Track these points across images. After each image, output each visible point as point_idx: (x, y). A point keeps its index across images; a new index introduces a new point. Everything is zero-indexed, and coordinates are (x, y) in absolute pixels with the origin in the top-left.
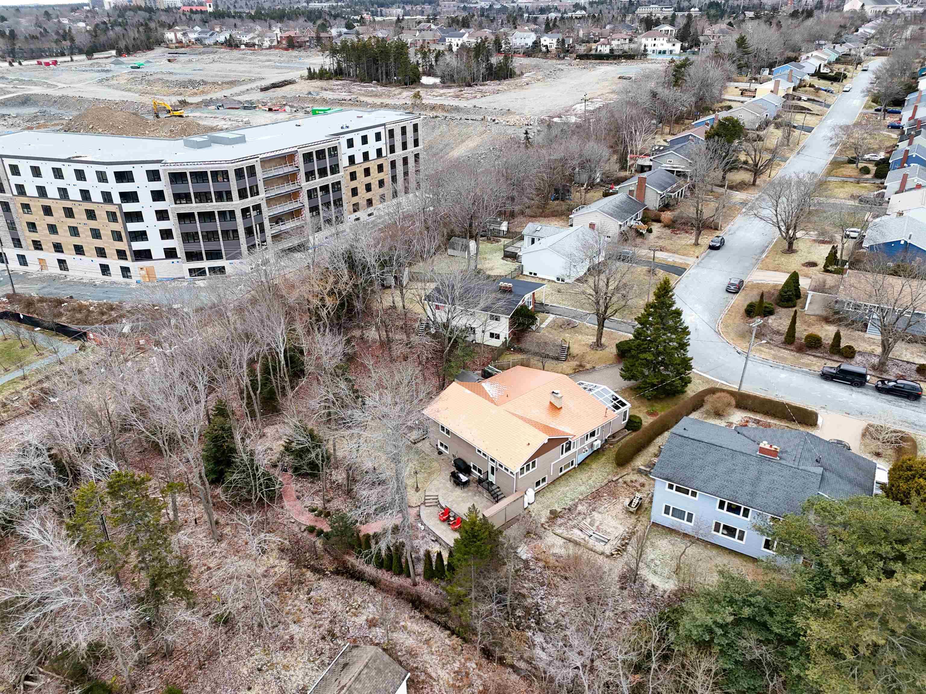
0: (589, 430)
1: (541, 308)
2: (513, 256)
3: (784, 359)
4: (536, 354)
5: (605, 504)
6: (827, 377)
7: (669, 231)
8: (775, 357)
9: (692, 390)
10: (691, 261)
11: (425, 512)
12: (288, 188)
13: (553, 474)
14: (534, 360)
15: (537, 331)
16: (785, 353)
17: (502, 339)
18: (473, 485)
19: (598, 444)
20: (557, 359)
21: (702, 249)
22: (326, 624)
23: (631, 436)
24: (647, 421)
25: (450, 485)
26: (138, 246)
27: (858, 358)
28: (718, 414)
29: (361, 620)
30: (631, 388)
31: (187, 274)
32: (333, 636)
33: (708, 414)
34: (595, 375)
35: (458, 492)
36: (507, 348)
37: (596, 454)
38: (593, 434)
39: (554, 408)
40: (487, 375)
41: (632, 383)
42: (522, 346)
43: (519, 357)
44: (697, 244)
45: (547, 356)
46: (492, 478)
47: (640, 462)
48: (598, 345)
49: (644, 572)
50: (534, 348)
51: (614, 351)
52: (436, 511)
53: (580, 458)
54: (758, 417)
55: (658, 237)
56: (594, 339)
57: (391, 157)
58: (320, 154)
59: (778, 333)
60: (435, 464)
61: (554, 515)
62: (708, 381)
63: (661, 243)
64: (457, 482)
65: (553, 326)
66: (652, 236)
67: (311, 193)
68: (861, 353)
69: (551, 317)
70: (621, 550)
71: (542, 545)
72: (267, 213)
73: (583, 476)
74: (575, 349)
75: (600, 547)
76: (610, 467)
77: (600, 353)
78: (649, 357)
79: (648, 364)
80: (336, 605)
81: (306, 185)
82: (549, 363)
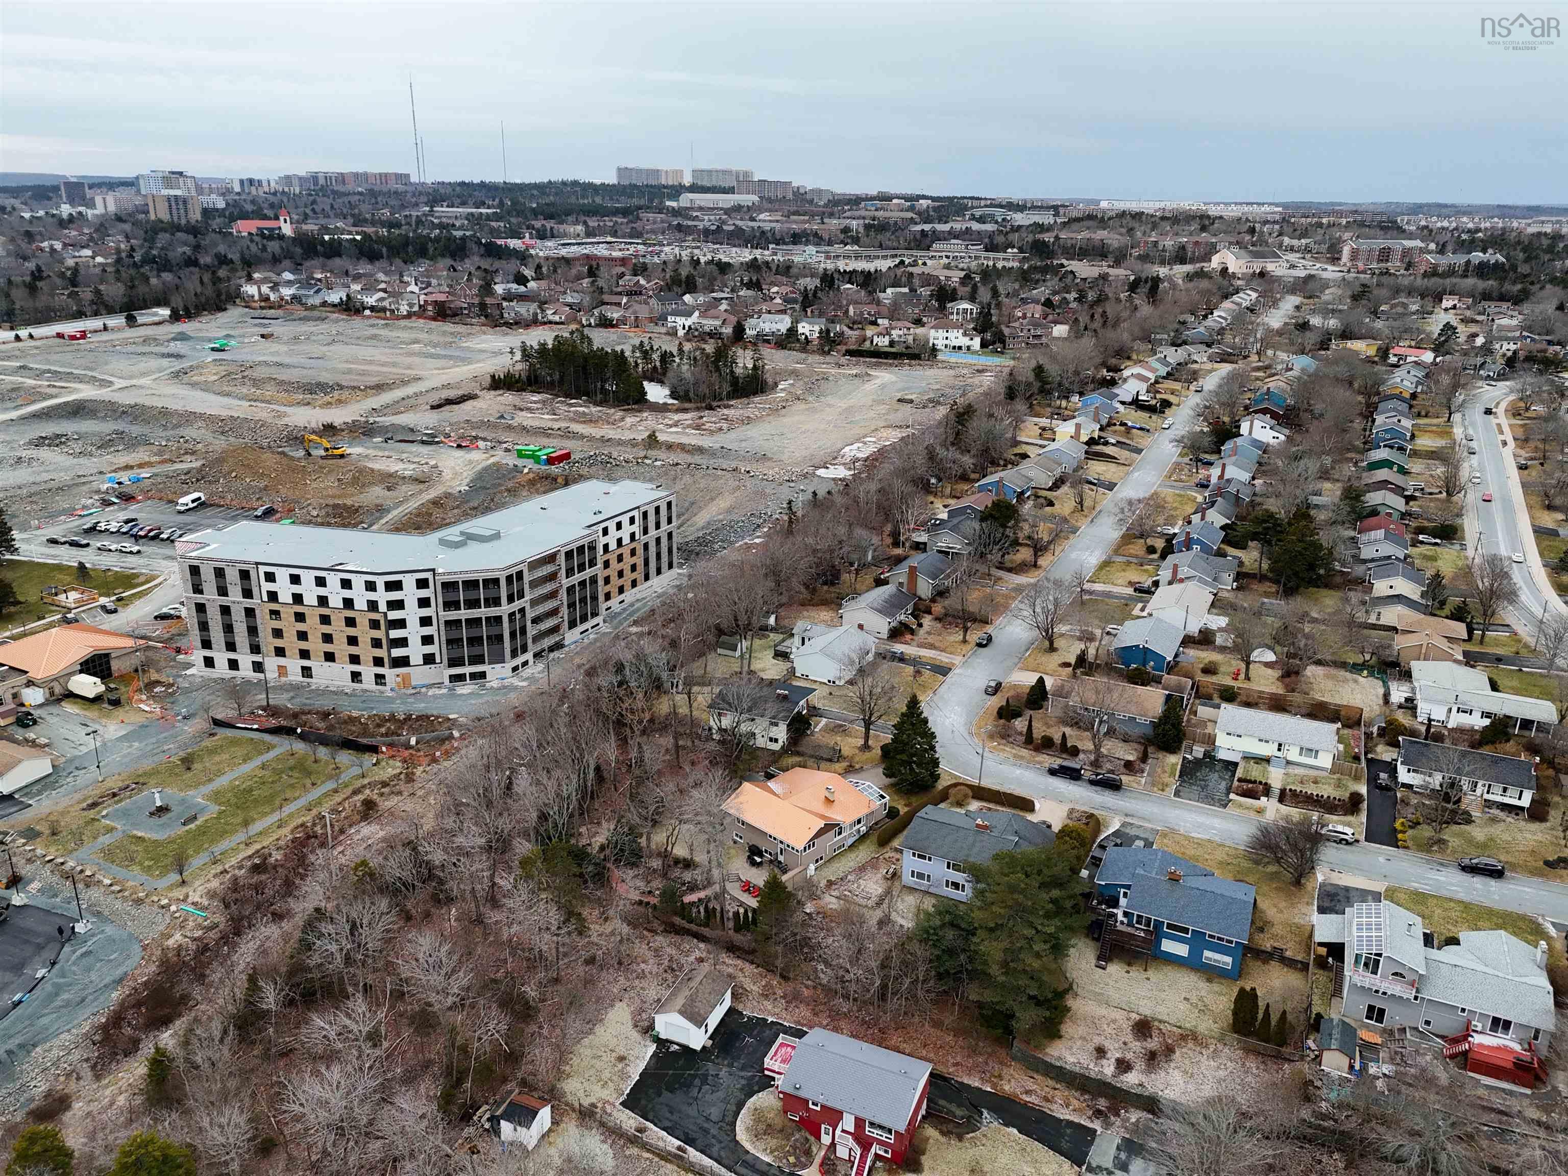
0: (856, 818)
1: (814, 711)
2: (783, 655)
3: (1022, 758)
4: (812, 756)
5: (869, 874)
6: (1053, 772)
7: (939, 625)
8: (1015, 756)
9: (942, 784)
10: (957, 660)
11: (728, 886)
12: (549, 587)
13: (828, 854)
14: (810, 762)
15: (812, 734)
16: (1025, 752)
17: (780, 743)
18: (765, 865)
19: (864, 829)
20: (830, 760)
21: (969, 647)
22: (666, 963)
23: (889, 823)
24: (903, 810)
25: (747, 865)
26: (397, 652)
27: (1081, 756)
28: (960, 804)
29: (692, 959)
30: (892, 785)
31: (447, 681)
32: (673, 970)
33: (952, 805)
34: (863, 774)
35: (754, 870)
36: (785, 751)
37: (863, 838)
38: (859, 821)
39: (829, 801)
40: (770, 776)
41: (892, 780)
42: (800, 749)
43: (797, 759)
44: (965, 641)
45: (822, 758)
46: (781, 858)
47: (896, 843)
48: (866, 747)
49: (894, 916)
50: (810, 752)
51: (879, 752)
52: (738, 884)
53: (850, 841)
54: (991, 806)
55: (929, 633)
56: (861, 742)
57: (644, 539)
58: (581, 549)
59: (1021, 734)
60: (733, 851)
61: (830, 883)
62: (956, 777)
63: (931, 639)
64: (753, 864)
65: (826, 729)
66: (922, 632)
67: (570, 590)
68: (1084, 751)
69: (824, 721)
70: (879, 904)
71: (821, 903)
72: (530, 614)
73: (852, 855)
74: (846, 751)
75: (863, 902)
76: (873, 848)
77: (868, 755)
78: (904, 757)
79: (904, 763)
80: (672, 951)
81: (566, 582)
82: (823, 765)
